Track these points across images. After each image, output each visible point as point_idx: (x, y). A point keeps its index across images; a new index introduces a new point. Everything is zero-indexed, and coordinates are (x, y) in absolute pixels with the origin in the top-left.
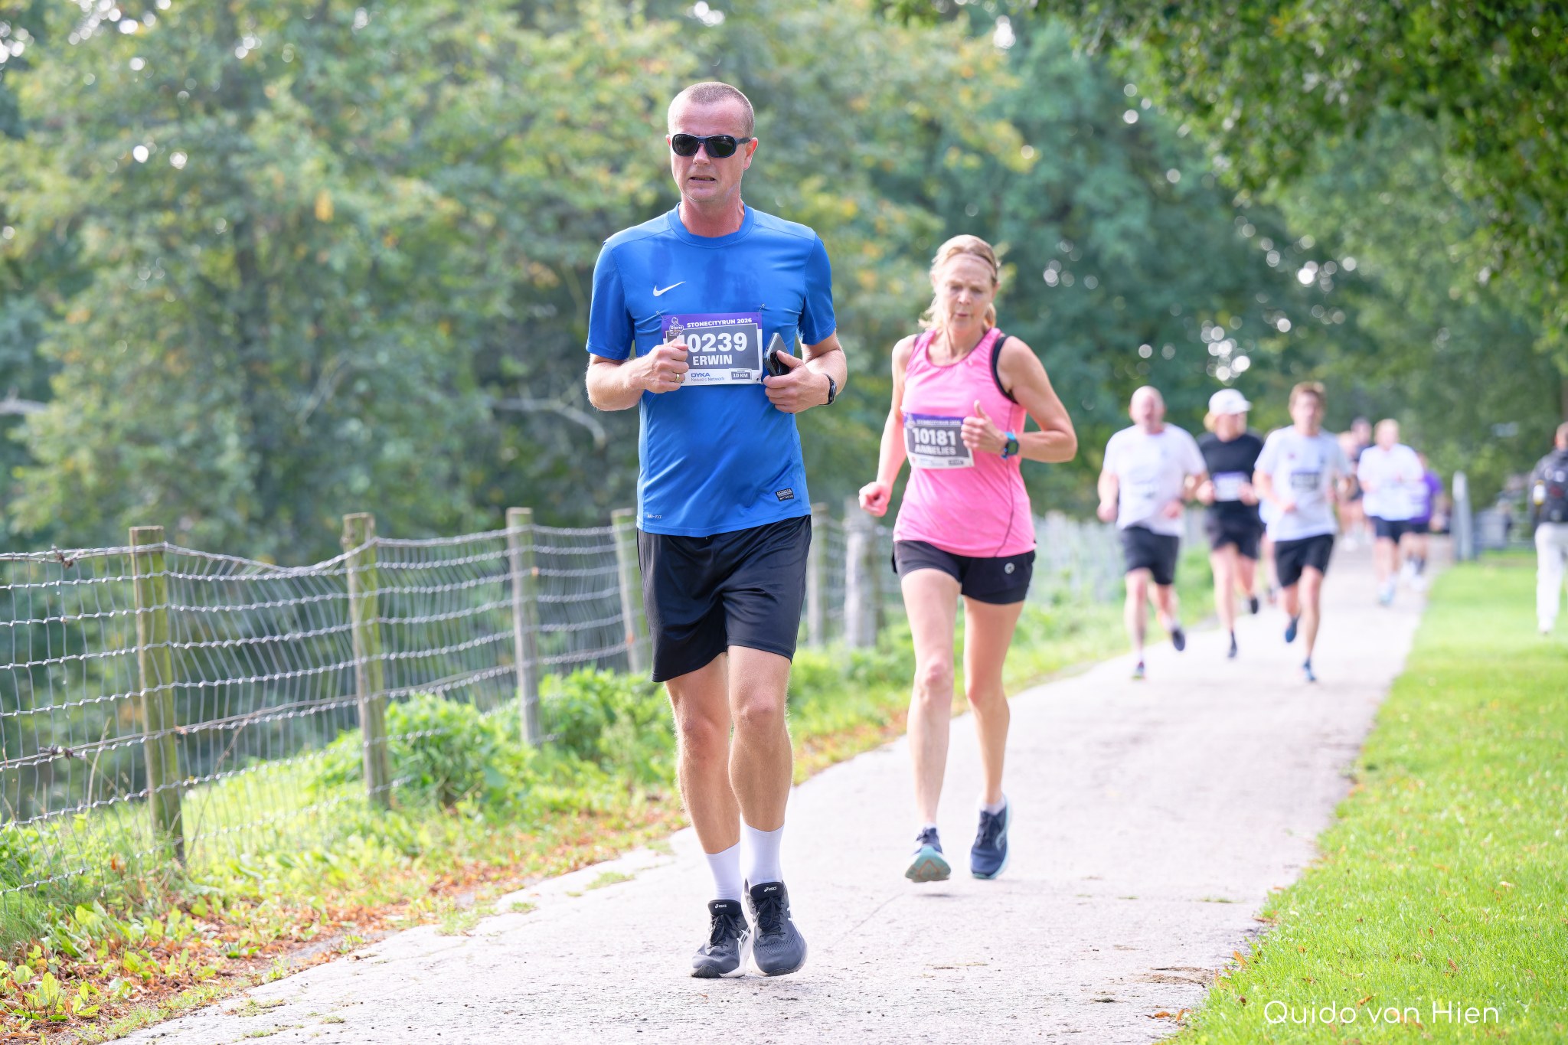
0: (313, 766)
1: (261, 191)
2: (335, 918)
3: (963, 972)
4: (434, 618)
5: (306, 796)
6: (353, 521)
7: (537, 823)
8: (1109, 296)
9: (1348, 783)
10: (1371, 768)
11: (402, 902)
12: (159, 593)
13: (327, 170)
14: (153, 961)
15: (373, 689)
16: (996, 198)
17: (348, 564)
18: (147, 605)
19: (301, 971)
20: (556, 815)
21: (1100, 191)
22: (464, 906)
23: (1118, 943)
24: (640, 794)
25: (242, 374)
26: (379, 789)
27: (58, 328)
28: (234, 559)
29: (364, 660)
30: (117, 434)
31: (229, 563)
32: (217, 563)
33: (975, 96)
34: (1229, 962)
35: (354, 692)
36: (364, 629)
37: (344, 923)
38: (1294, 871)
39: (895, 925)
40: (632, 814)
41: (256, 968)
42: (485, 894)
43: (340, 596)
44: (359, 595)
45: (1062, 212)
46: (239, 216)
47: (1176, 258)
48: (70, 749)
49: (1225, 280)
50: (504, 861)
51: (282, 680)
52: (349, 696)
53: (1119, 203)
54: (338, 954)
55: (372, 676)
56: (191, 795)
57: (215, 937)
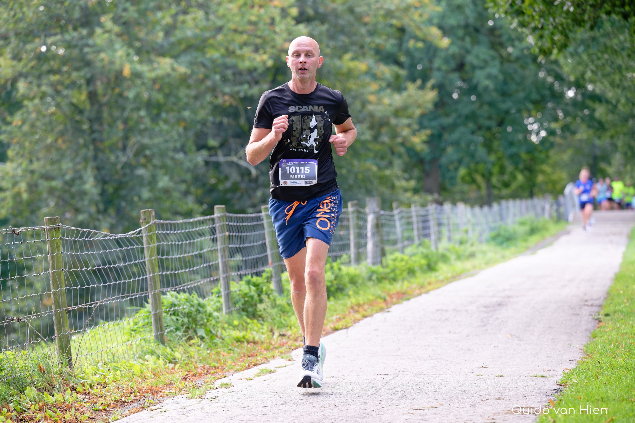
0: (129, 323)
1: (98, 64)
2: (141, 392)
3: (426, 411)
4: (182, 256)
5: (126, 337)
6: (145, 212)
7: (230, 347)
8: (481, 105)
9: (597, 321)
10: (607, 315)
11: (171, 384)
12: (58, 247)
13: (128, 55)
14: (59, 413)
15: (156, 288)
16: (431, 61)
17: (143, 232)
18: (53, 252)
19: (126, 416)
20: (239, 343)
21: (477, 57)
22: (199, 385)
23: (497, 396)
24: (277, 334)
25: (91, 147)
26: (159, 333)
27: (9, 128)
28: (92, 230)
29: (151, 275)
30: (36, 176)
31: (89, 233)
32: (84, 233)
33: (421, 15)
34: (547, 404)
35: (147, 290)
36: (151, 261)
37: (145, 394)
38: (574, 362)
39: (394, 390)
40: (273, 343)
41: (106, 415)
42: (208, 380)
43: (140, 246)
44: (149, 246)
45: (460, 67)
46: (89, 75)
47: (513, 87)
48: (20, 318)
49: (535, 96)
50: (216, 365)
51: (115, 285)
52: (145, 292)
53: (486, 62)
54: (143, 408)
55: (155, 282)
56: (73, 337)
57: (87, 402)
